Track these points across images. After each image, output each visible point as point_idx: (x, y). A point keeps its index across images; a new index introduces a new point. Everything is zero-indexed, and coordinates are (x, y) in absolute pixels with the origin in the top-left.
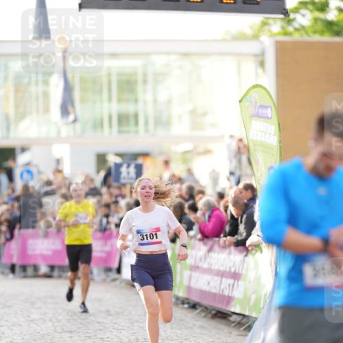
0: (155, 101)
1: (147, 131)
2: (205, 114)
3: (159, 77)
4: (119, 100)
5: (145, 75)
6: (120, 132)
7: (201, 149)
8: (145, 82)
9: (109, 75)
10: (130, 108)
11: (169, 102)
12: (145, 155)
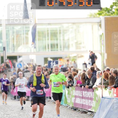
0: (64, 40)
1: (61, 50)
2: (80, 44)
3: (65, 31)
4: (51, 40)
5: (60, 30)
6: (51, 50)
7: (79, 56)
8: (60, 33)
9: (48, 31)
10: (55, 42)
11: (68, 39)
12: (61, 58)
